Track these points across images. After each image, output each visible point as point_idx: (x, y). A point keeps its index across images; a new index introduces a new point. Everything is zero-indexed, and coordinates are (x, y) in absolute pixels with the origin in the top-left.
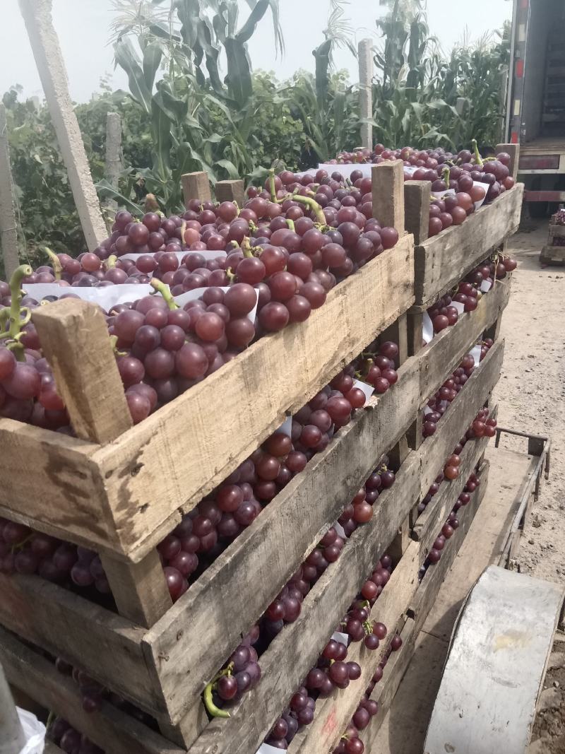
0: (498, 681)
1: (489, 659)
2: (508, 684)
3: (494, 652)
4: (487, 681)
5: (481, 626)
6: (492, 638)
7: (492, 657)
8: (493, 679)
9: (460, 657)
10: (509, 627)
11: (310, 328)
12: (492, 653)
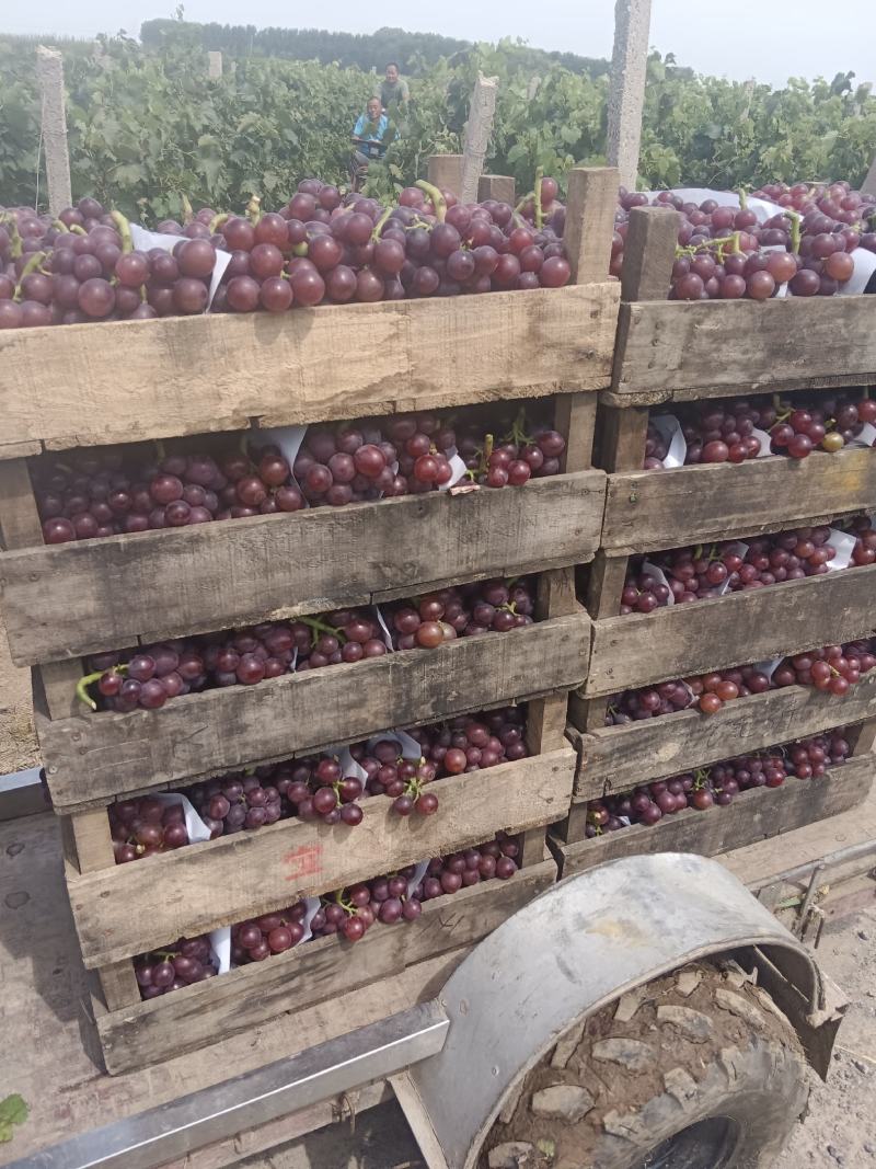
0: (561, 964)
1: (573, 936)
2: (569, 974)
3: (587, 932)
4: (550, 957)
5: (599, 897)
6: (599, 917)
7: (580, 938)
8: (558, 958)
9: (541, 913)
10: (633, 918)
11: (313, 332)
12: (584, 932)
